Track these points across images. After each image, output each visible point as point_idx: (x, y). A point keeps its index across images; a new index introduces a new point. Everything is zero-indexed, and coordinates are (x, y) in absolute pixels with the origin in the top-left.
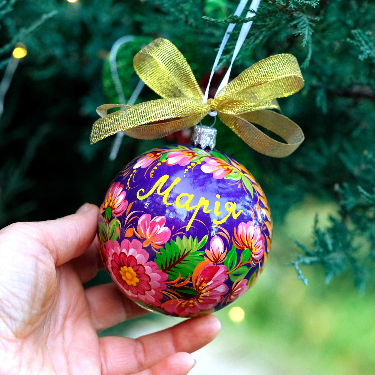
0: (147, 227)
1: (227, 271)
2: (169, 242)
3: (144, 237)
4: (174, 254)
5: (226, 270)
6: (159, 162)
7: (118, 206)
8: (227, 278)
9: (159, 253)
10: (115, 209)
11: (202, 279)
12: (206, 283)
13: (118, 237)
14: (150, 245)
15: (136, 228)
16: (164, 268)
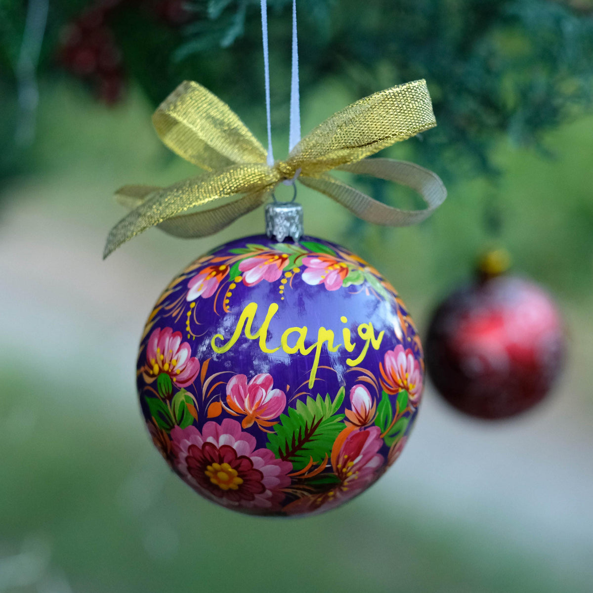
0: (243, 397)
1: (381, 434)
2: (285, 412)
3: (243, 412)
4: (298, 430)
5: (379, 433)
6: (231, 283)
7: (181, 369)
8: (381, 445)
9: (273, 432)
10: (176, 375)
11: (346, 457)
12: (353, 460)
13: (195, 419)
14: (255, 423)
15: (224, 400)
16: (285, 455)
